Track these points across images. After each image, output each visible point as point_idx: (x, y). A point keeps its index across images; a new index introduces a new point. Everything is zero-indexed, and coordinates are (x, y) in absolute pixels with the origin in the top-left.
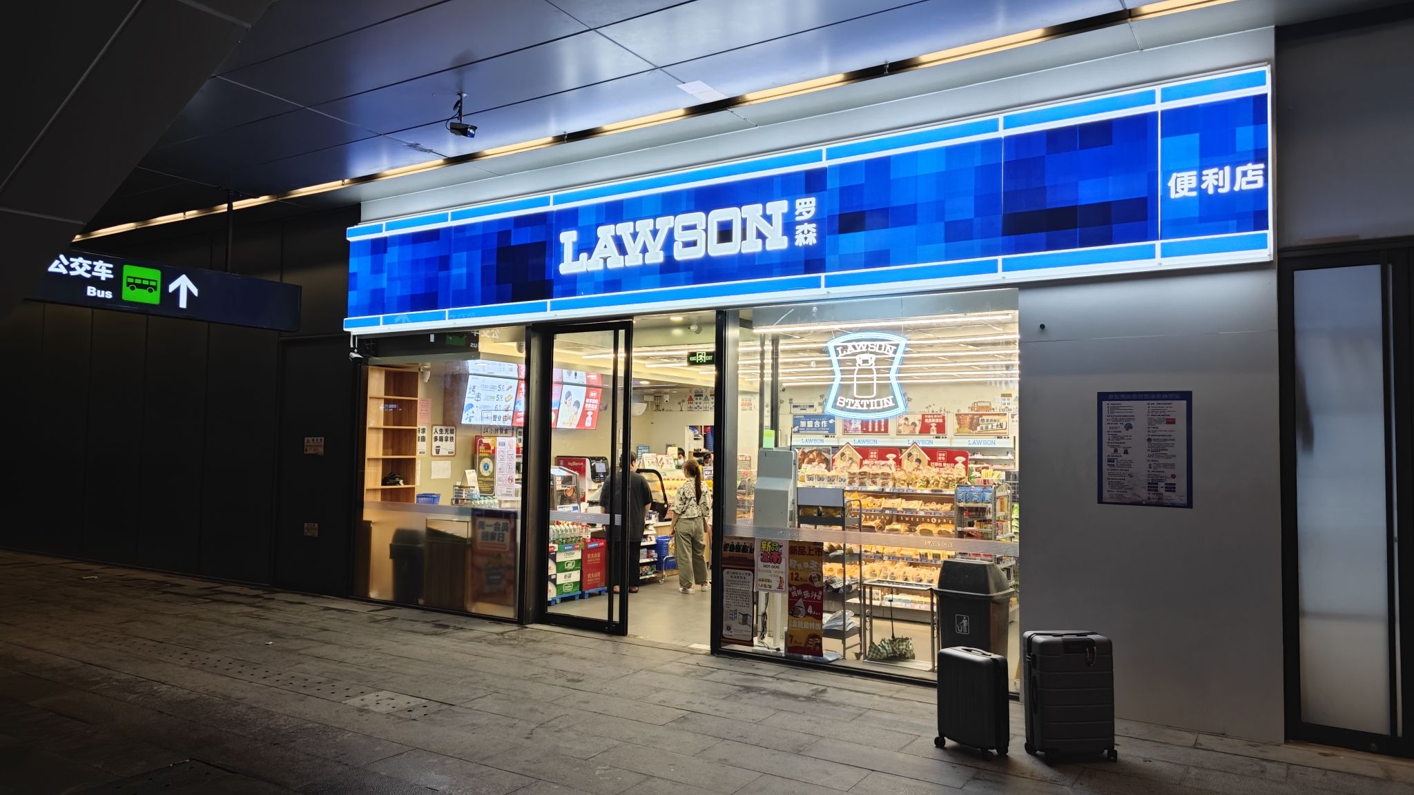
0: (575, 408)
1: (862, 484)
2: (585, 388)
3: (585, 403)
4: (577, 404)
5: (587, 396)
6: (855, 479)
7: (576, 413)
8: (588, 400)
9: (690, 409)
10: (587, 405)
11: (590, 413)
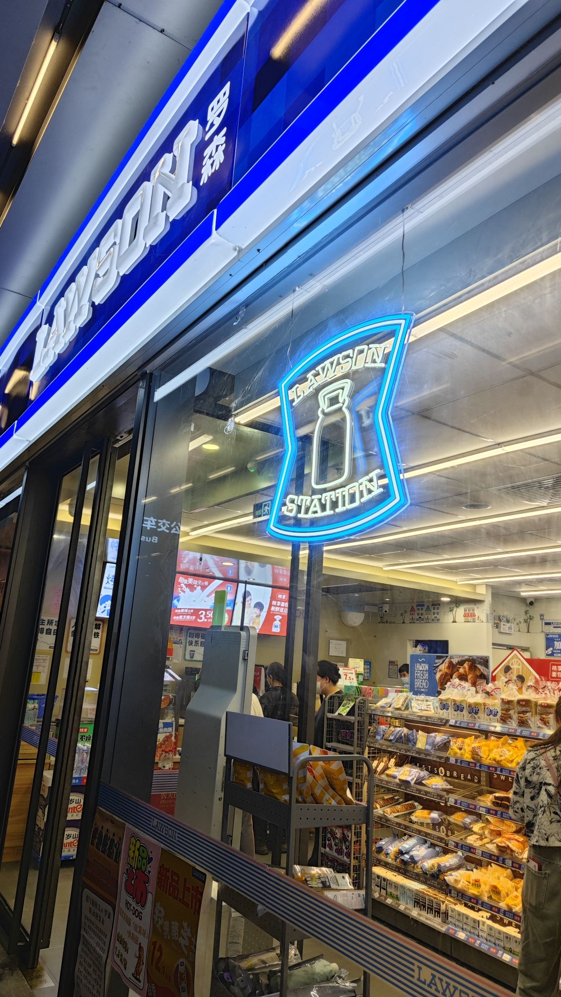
0: (257, 611)
1: (522, 723)
2: (271, 589)
3: (271, 605)
4: (259, 606)
5: (273, 598)
6: (511, 712)
7: (258, 616)
8: (274, 603)
9: (412, 621)
10: (273, 608)
11: (278, 618)
